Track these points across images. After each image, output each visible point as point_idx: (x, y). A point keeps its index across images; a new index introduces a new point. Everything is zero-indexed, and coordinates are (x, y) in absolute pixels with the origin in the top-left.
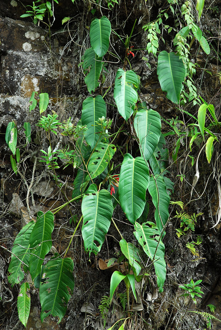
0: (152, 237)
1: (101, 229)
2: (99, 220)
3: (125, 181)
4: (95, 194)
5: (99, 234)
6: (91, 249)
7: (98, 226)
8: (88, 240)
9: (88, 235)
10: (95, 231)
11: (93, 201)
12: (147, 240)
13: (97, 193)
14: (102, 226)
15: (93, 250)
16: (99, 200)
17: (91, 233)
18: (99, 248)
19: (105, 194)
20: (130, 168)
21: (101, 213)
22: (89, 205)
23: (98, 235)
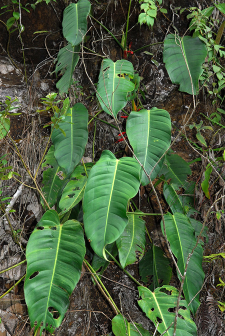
0: (172, 310)
1: (63, 287)
2: (61, 271)
3: (96, 191)
4: (55, 228)
5: (58, 296)
6: (44, 324)
7: (56, 281)
8: (36, 307)
9: (38, 297)
10: (52, 291)
11: (51, 239)
12: (164, 316)
13: (60, 227)
14: (64, 280)
15: (47, 325)
16: (61, 238)
17: (45, 293)
18: (58, 322)
19: (71, 226)
20: (108, 172)
21: (64, 258)
22: (42, 245)
23: (57, 298)
